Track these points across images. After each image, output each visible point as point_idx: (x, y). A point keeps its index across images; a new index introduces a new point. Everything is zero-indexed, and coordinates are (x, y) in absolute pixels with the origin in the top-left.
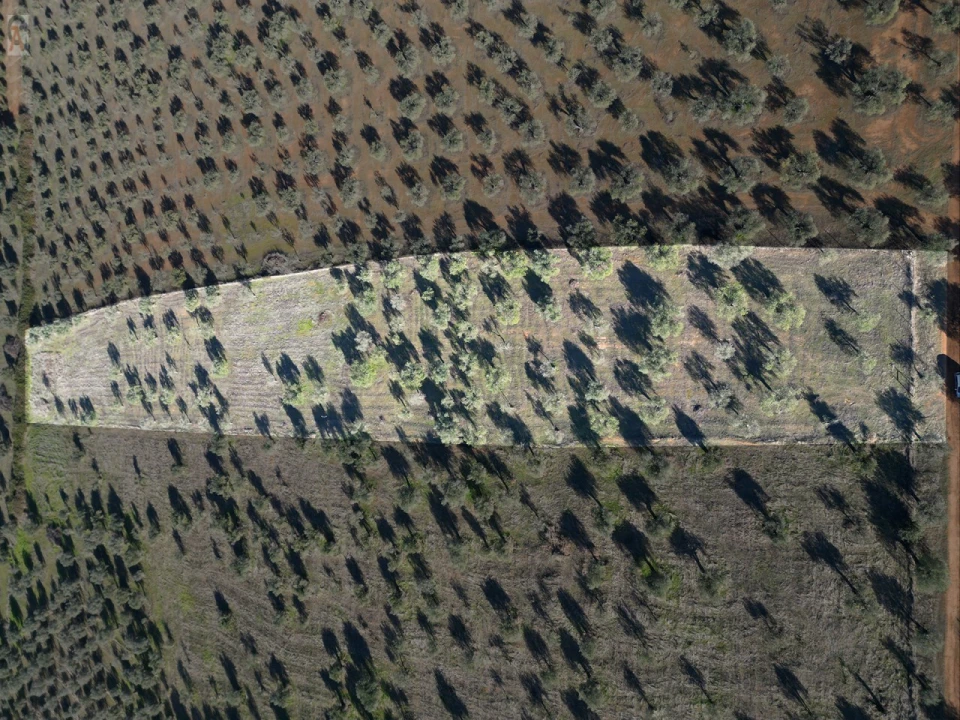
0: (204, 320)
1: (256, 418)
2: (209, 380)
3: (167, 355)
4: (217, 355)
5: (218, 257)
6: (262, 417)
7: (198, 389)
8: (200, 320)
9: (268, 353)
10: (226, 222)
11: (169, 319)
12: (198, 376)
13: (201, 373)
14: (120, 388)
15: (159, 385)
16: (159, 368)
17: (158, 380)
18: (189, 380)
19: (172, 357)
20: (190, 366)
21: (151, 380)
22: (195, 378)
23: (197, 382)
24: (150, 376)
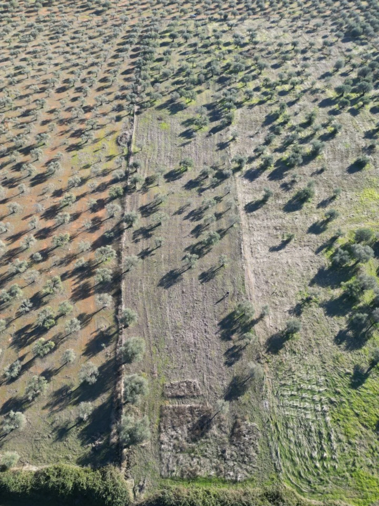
0: (152, 183)
1: (219, 149)
2: (196, 179)
3: (175, 214)
4: (178, 174)
5: (109, 173)
6: (218, 146)
7: (203, 187)
8: (151, 186)
9: (178, 144)
10: (87, 167)
11: (146, 211)
12: (193, 187)
13: (190, 185)
15: (201, 222)
16: (187, 222)
17: (196, 223)
18: (196, 194)
19: (177, 210)
20: (185, 193)
21: (197, 231)
22: (195, 190)
23: (197, 188)
24: (193, 232)
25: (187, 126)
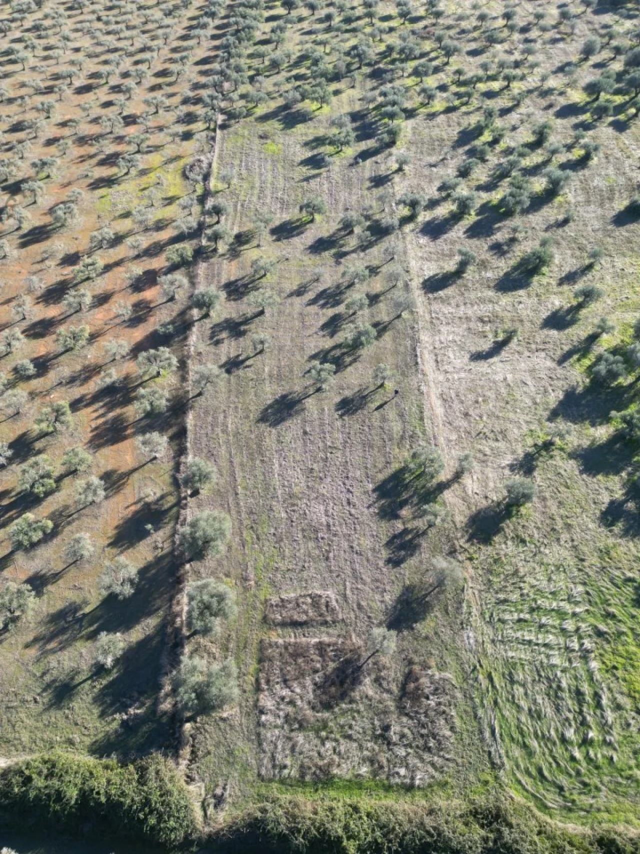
0: (247, 242)
1: (372, 187)
2: (331, 236)
3: (291, 295)
6: (371, 182)
7: (344, 249)
8: (246, 247)
9: (298, 177)
10: (127, 215)
11: (236, 291)
12: (325, 249)
13: (319, 246)
14: (348, 393)
15: (341, 309)
16: (314, 309)
17: (330, 312)
18: (332, 261)
19: (295, 288)
20: (309, 260)
21: (332, 326)
22: (327, 254)
23: (333, 251)
24: (324, 327)
25: (313, 148)
